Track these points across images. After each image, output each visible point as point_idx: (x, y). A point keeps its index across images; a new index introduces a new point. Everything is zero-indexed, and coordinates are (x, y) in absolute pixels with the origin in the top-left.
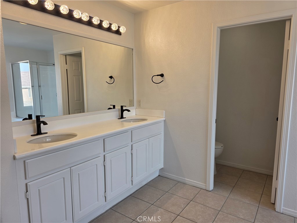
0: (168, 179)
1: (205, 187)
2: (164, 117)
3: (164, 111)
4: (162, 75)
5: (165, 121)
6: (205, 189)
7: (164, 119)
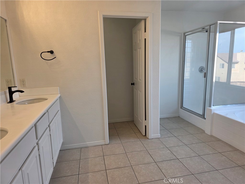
0: (71, 150)
1: (104, 143)
2: (59, 93)
3: (58, 87)
4: (52, 52)
5: (60, 97)
6: (104, 144)
7: (59, 95)
